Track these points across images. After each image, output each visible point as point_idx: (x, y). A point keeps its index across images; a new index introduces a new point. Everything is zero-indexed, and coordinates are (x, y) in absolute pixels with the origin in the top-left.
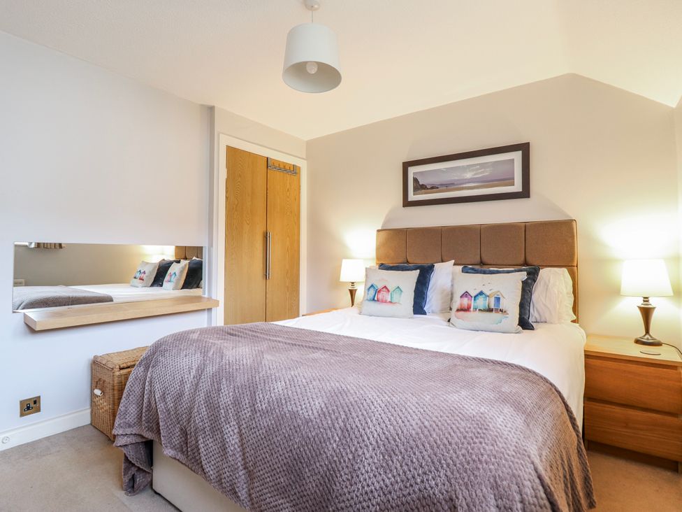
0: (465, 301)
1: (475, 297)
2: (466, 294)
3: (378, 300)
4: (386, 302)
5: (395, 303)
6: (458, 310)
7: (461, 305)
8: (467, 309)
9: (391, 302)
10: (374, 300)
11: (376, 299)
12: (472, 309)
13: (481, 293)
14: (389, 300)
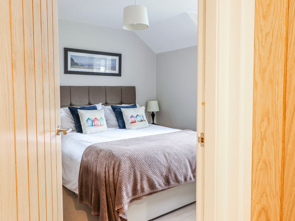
0: (133, 119)
1: (136, 117)
2: (132, 117)
3: (95, 125)
4: (98, 125)
5: (103, 125)
6: (131, 123)
7: (132, 121)
8: (135, 122)
9: (101, 125)
10: (92, 125)
11: (93, 125)
12: (136, 122)
13: (138, 115)
14: (100, 124)
